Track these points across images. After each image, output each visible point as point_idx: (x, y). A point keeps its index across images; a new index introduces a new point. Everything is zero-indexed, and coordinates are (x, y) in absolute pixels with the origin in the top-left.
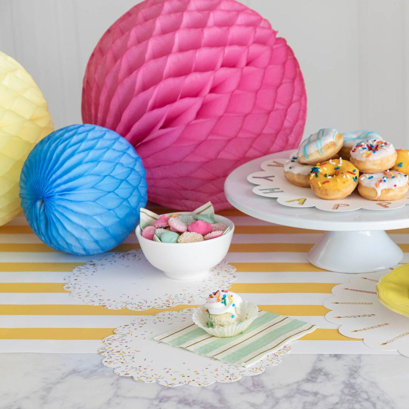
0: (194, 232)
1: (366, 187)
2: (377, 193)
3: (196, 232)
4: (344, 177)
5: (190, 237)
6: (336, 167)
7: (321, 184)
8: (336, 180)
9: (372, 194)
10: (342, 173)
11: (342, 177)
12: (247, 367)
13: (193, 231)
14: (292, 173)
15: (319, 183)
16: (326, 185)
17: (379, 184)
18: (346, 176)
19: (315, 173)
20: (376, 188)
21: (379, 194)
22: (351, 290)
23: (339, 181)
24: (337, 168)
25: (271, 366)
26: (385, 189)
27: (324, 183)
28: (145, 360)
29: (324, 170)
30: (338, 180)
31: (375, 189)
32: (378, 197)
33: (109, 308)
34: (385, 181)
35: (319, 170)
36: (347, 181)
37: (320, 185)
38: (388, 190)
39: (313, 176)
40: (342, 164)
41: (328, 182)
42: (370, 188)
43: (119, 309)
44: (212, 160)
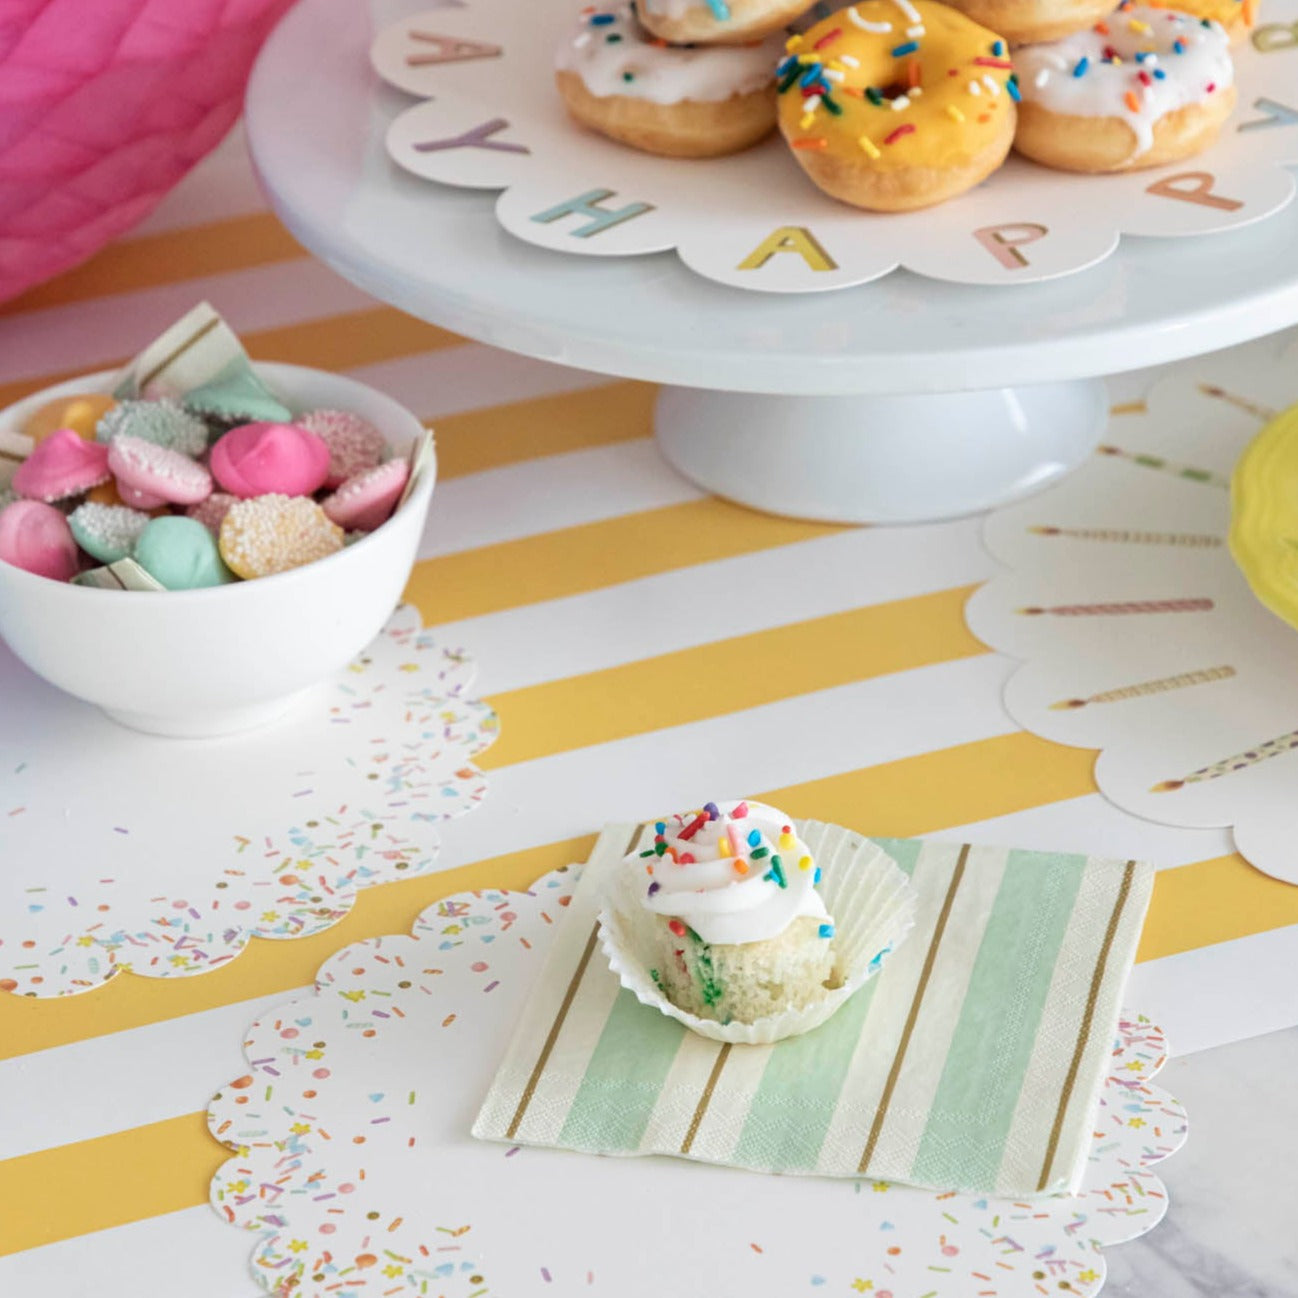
0: (273, 495)
1: (1073, 121)
2: (1134, 139)
3: (279, 492)
4: (975, 88)
5: (270, 524)
6: (898, 42)
7: (875, 142)
8: (945, 115)
9: (1109, 148)
10: (953, 73)
11: (965, 89)
12: (1075, 1193)
13: (264, 491)
14: (641, 103)
15: (867, 144)
16: (903, 145)
17: (1141, 95)
18: (980, 82)
19: (819, 93)
20: (1131, 118)
21: (1146, 140)
22: (1061, 611)
23: (961, 117)
24: (904, 50)
25: (1168, 1155)
26: (1169, 116)
27: (891, 138)
28: (547, 1276)
29: (848, 67)
30: (953, 110)
31: (1122, 123)
32: (1137, 154)
33: (45, 992)
34: (1159, 75)
35: (828, 73)
36: (993, 106)
37: (875, 153)
38: (1177, 118)
39: (816, 112)
40: (923, 23)
41: (908, 129)
42: (1095, 120)
43: (96, 986)
44: (89, 77)
